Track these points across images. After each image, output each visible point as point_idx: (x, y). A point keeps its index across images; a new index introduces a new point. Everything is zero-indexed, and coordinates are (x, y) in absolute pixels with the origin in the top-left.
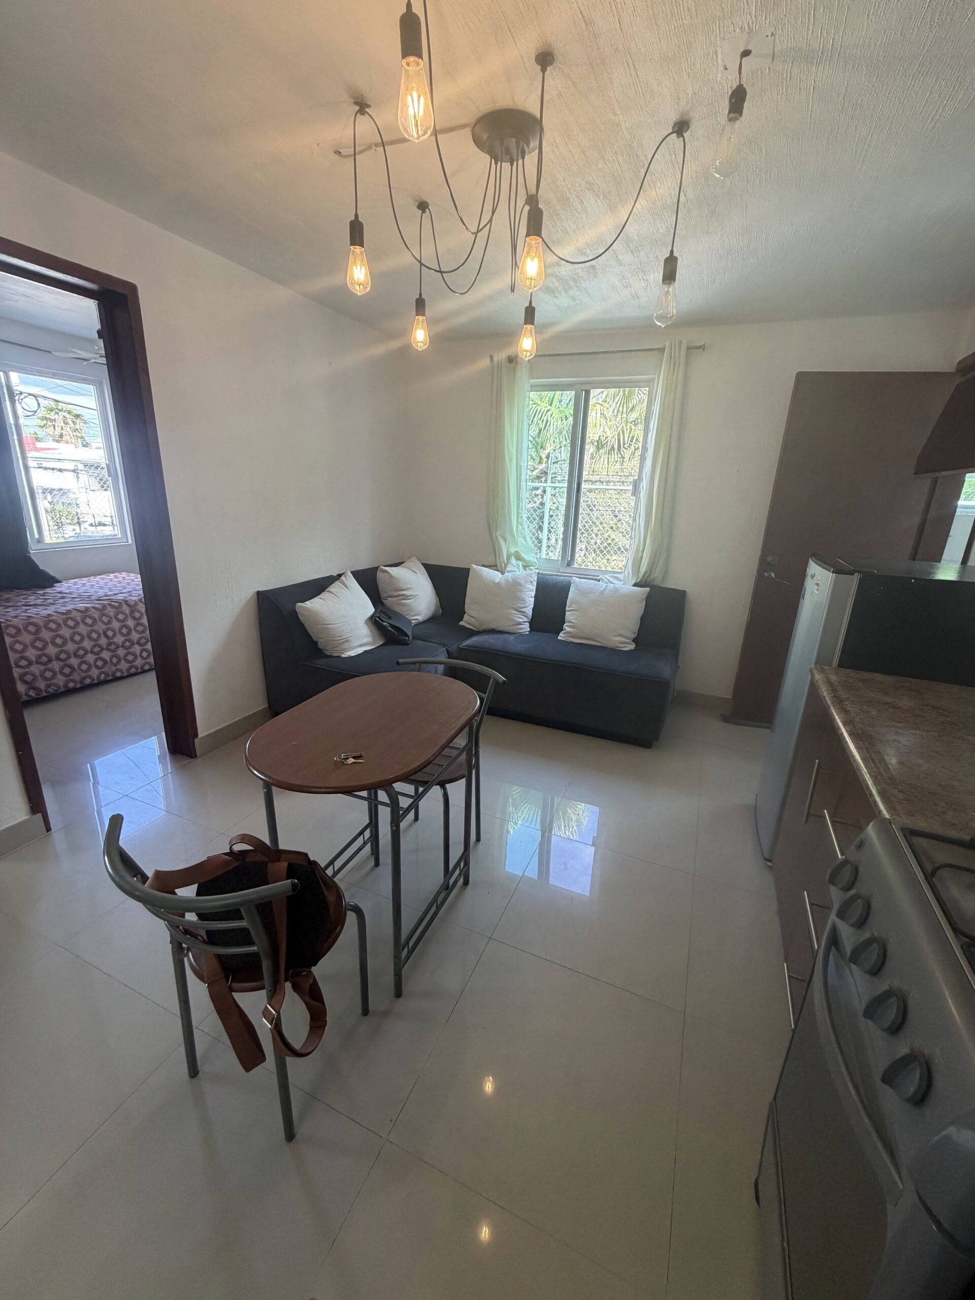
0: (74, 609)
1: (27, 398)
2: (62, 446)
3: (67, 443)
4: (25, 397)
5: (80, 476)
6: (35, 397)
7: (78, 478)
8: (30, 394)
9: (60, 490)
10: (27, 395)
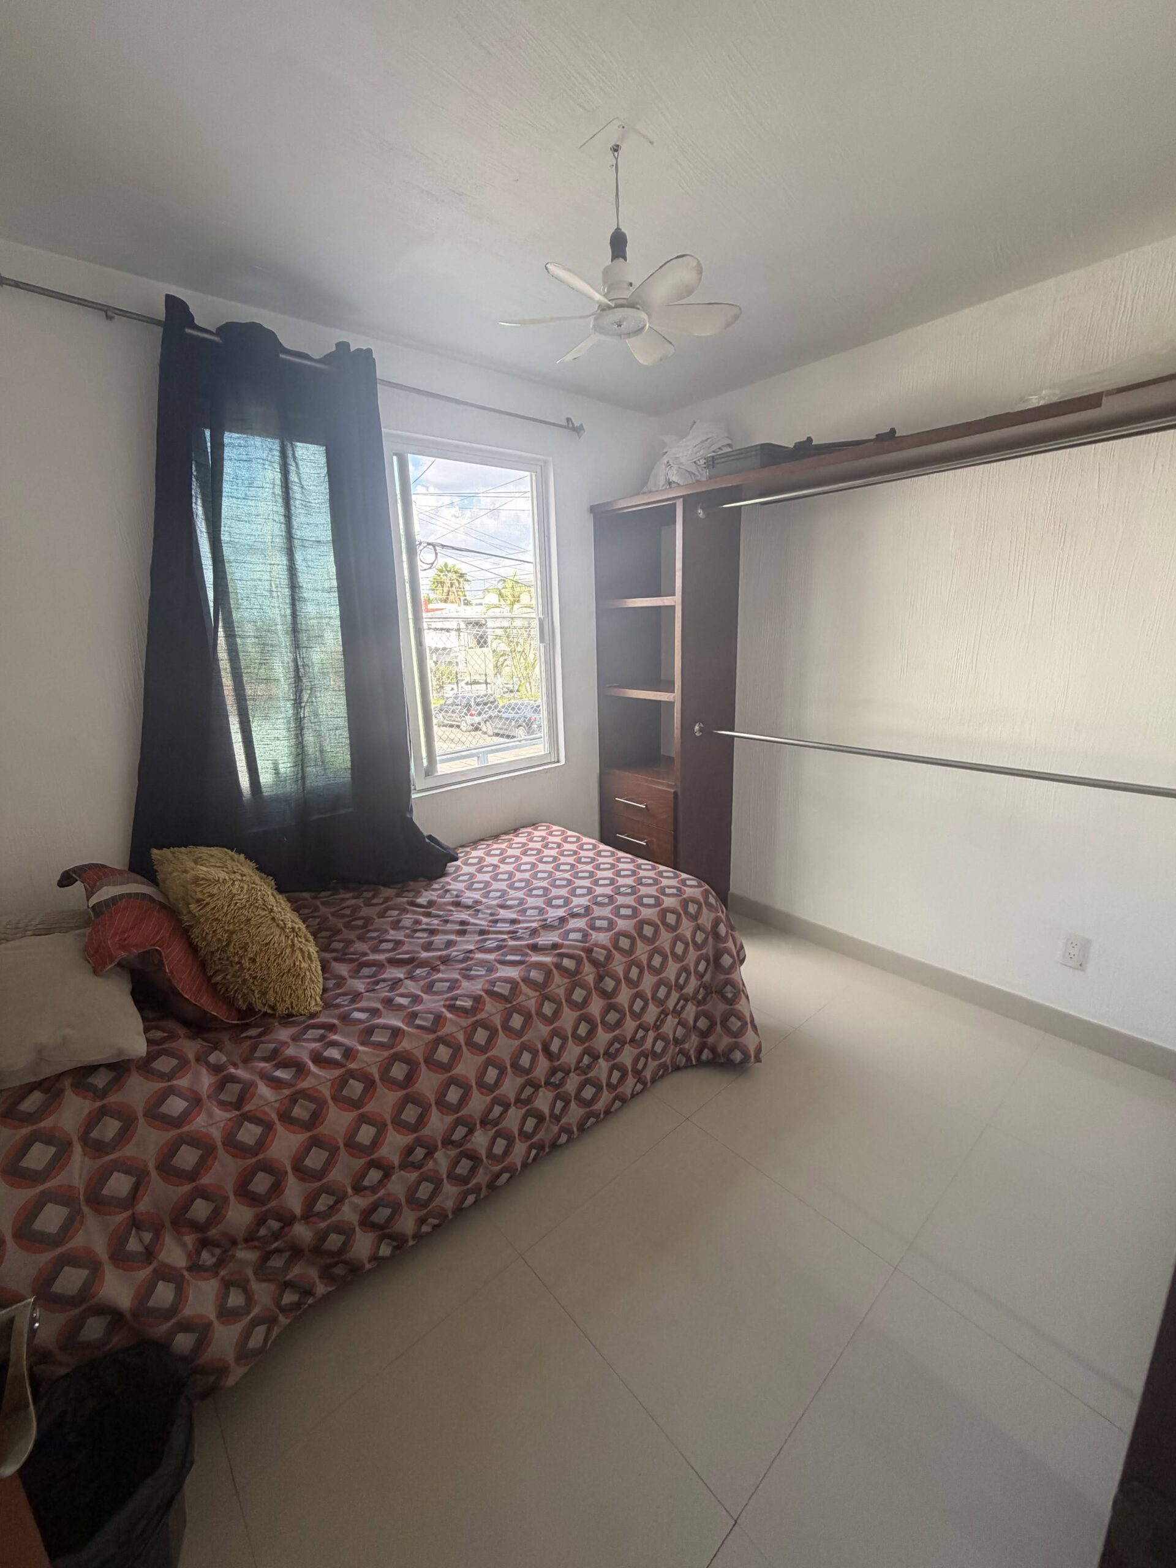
0: (487, 992)
1: (426, 549)
2: (448, 606)
3: (452, 602)
4: (425, 547)
5: (461, 633)
6: (434, 546)
7: (459, 636)
8: (429, 544)
9: (444, 649)
10: (425, 544)
